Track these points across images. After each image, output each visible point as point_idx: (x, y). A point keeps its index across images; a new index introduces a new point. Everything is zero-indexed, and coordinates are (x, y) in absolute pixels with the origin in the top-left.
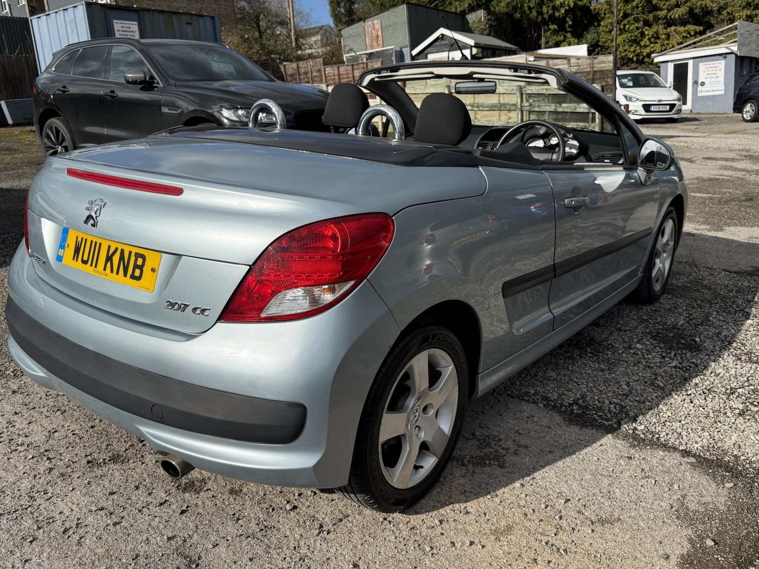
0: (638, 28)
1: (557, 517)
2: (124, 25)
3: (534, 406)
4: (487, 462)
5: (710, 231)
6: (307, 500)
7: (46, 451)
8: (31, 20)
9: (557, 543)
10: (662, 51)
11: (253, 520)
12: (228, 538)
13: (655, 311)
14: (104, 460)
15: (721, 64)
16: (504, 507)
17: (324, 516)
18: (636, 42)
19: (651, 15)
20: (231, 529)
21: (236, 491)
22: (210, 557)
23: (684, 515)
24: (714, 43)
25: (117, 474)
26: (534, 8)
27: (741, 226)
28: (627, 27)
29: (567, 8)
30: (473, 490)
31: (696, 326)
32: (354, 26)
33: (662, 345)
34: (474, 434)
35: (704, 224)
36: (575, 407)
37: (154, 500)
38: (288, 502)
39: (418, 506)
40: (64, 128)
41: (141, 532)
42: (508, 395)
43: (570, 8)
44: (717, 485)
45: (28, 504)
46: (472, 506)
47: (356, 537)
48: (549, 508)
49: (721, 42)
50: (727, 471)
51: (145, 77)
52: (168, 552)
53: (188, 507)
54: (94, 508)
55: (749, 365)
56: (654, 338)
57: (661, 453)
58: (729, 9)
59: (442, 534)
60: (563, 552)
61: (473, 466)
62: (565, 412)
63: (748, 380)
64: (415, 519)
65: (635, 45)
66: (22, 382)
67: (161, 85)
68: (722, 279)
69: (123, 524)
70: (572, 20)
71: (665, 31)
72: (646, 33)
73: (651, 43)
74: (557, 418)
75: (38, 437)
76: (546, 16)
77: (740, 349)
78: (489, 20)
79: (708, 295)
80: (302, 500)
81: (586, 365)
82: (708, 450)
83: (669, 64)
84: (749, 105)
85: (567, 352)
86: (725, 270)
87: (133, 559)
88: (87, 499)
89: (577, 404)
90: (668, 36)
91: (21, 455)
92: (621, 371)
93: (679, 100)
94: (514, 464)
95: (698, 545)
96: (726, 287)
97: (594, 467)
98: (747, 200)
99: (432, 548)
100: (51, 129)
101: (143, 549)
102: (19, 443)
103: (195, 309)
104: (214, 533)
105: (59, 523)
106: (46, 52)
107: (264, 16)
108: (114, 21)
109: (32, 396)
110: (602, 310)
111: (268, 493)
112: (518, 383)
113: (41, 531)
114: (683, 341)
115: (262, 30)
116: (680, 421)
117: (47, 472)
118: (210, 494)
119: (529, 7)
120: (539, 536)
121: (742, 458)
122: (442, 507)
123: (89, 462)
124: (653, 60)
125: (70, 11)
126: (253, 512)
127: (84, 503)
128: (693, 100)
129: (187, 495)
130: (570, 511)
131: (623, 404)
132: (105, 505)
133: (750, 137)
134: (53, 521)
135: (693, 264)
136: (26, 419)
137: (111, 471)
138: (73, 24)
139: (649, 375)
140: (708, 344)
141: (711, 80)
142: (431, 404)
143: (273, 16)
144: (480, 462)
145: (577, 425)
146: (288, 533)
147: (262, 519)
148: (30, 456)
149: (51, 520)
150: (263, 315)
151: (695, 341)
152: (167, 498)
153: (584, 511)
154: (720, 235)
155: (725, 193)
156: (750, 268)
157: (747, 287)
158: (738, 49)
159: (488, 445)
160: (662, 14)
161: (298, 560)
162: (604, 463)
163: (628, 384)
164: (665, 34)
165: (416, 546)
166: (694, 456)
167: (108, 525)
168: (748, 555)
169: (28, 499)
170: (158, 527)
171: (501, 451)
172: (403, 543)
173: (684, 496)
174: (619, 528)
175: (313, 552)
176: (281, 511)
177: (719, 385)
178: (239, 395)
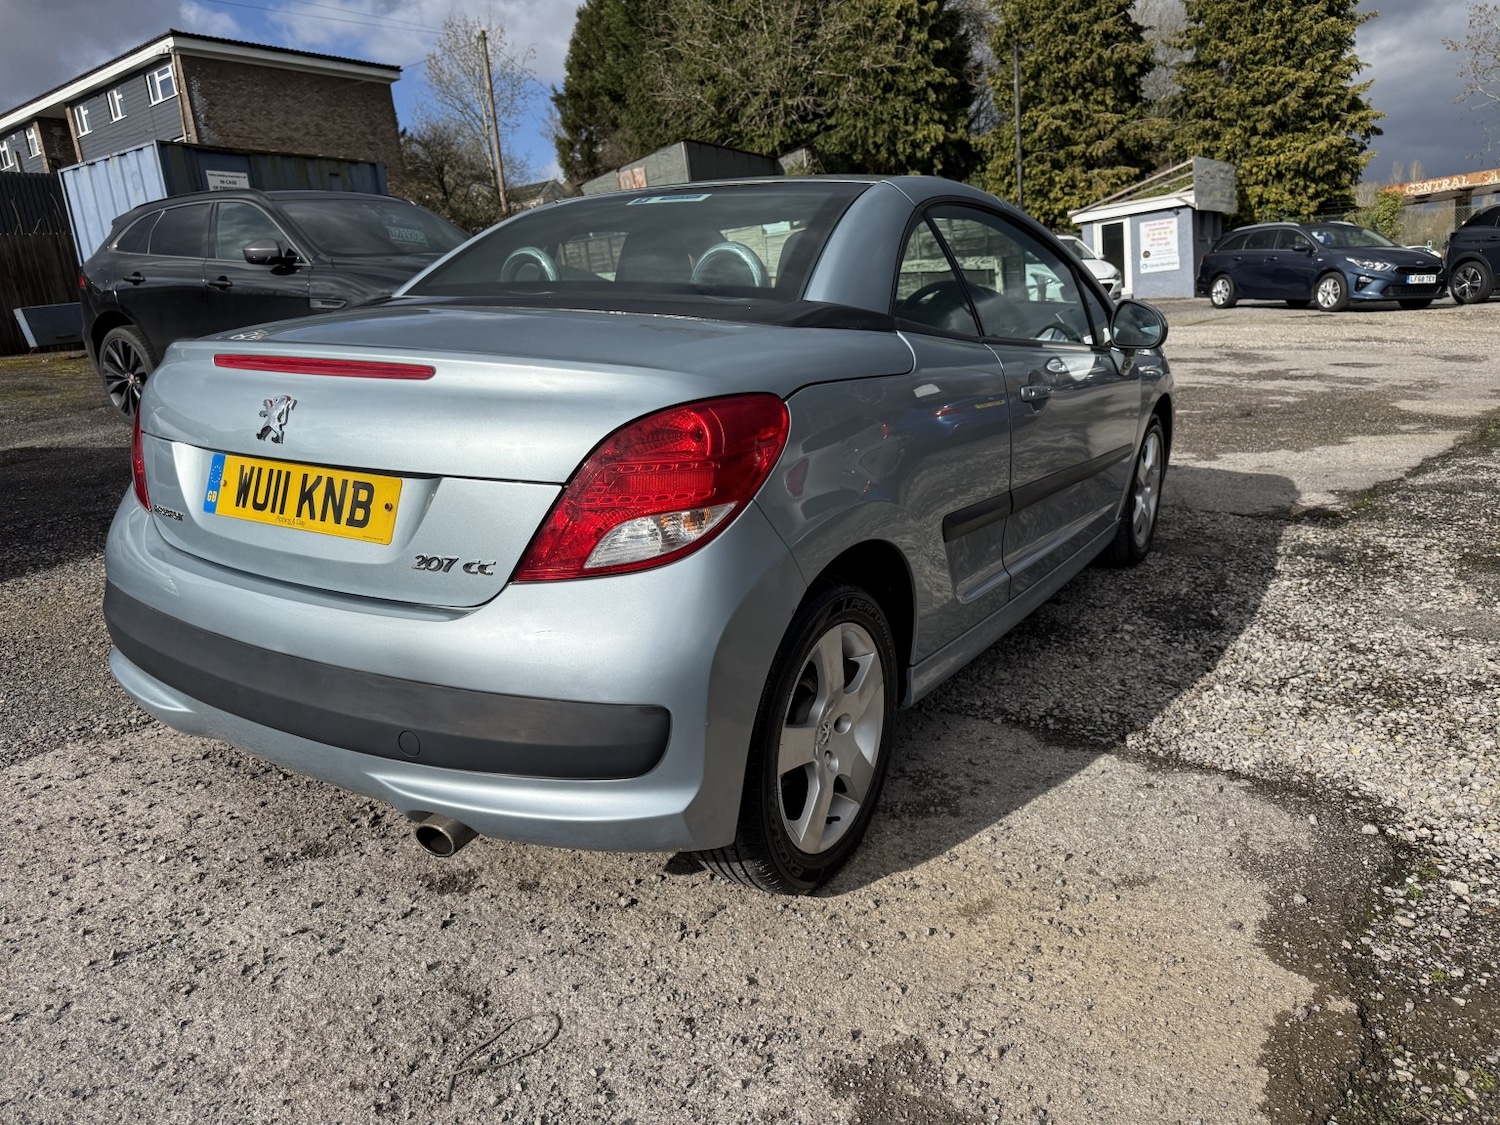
0: (1043, 173)
1: (1059, 882)
2: (225, 179)
3: (987, 722)
4: (932, 809)
5: (1198, 460)
6: (652, 889)
7: (188, 847)
8: (62, 174)
9: (1066, 920)
10: (1082, 207)
11: (566, 926)
12: (531, 958)
13: (1141, 576)
14: (294, 854)
15: (1172, 223)
16: (972, 873)
17: (684, 911)
18: (1042, 193)
19: (1062, 152)
20: (531, 943)
21: (530, 885)
22: (506, 990)
23: (1250, 863)
24: (1158, 192)
25: (320, 874)
26: (882, 144)
27: (1243, 451)
28: (1027, 170)
29: (934, 144)
30: (917, 853)
31: (1209, 593)
32: (601, 179)
33: (1163, 624)
34: (902, 770)
35: (1187, 451)
36: (1050, 721)
37: (392, 910)
38: (621, 895)
39: (836, 882)
40: (138, 343)
41: (378, 961)
42: (942, 710)
43: (938, 143)
44: (1292, 816)
45: (172, 933)
46: (920, 873)
47: (744, 938)
48: (1042, 870)
49: (1168, 191)
50: (1301, 796)
51: (280, 251)
52: (432, 988)
53: (452, 915)
54: (289, 930)
55: (1300, 644)
56: (1149, 613)
57: (1197, 777)
58: (1178, 141)
59: (883, 922)
60: (1078, 933)
61: (910, 816)
62: (1036, 728)
63: (1302, 666)
64: (835, 903)
65: (1040, 199)
66: (126, 743)
67: (308, 264)
68: (1231, 525)
69: (346, 950)
70: (942, 163)
71: (1084, 176)
72: (1057, 179)
73: (1065, 194)
74: (1027, 739)
75: (170, 825)
76: (902, 158)
77: (1280, 622)
78: (815, 165)
79: (1216, 549)
80: (643, 890)
81: (1052, 659)
82: (1266, 769)
83: (1095, 225)
84: (1221, 282)
85: (1019, 644)
86: (1234, 514)
87: (374, 1005)
88: (274, 917)
89: (1052, 716)
90: (1090, 184)
91: (144, 856)
92: (1108, 666)
93: (1116, 277)
94: (973, 810)
95: (1283, 905)
96: (1241, 536)
97: (1099, 804)
98: (1242, 416)
99: (871, 944)
100: (115, 346)
101: (387, 987)
102: (138, 838)
103: (467, 566)
104: (506, 953)
105: (233, 958)
106: (90, 226)
107: (451, 166)
108: (208, 172)
109: (148, 764)
110: (1061, 581)
111: (584, 883)
112: (955, 692)
113: (203, 974)
114: (1194, 617)
115: (449, 189)
116: (1214, 731)
117: (196, 880)
118: (487, 893)
119: (875, 143)
120: (1036, 913)
121: (1319, 775)
122: (875, 878)
123: (267, 860)
124: (1070, 220)
125: (131, 157)
126: (564, 916)
127: (271, 924)
128: (1134, 280)
129: (447, 897)
130: (1077, 871)
131: (1122, 711)
132: (308, 923)
133: (1228, 328)
134: (222, 957)
135: (1184, 508)
136: (143, 800)
137: (308, 871)
138: (137, 179)
139: (1152, 667)
140: (1231, 617)
141: (1160, 248)
142: (846, 714)
143: (466, 167)
144: (922, 810)
145: (1059, 745)
146: (630, 942)
147: (581, 924)
148: (162, 858)
149: (216, 956)
150: (588, 566)
151: (1212, 616)
152: (415, 905)
153: (1097, 869)
154: (1214, 465)
155: (1209, 407)
156: (1270, 509)
157: (1271, 535)
158: (1196, 200)
159: (928, 784)
160: (1078, 149)
161: (654, 980)
162: (1113, 798)
163: (1123, 682)
164: (1086, 181)
165: (845, 942)
166: (1247, 777)
167: (319, 955)
168: (1359, 913)
169: (171, 925)
170: (407, 951)
171: (950, 792)
172: (823, 940)
173: (1246, 836)
174: (1157, 891)
175: (677, 967)
176: (612, 910)
177: (1261, 676)
178: (555, 700)
